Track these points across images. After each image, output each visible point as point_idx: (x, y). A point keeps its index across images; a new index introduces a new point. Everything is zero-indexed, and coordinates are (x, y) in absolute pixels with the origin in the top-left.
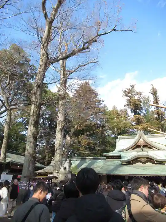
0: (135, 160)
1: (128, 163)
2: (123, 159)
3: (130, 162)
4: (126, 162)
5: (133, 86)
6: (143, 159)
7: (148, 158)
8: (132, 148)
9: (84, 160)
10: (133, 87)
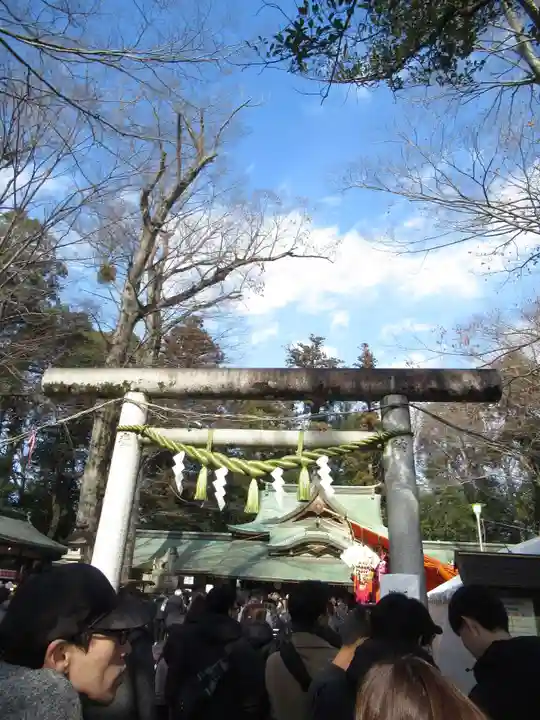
0: (301, 547)
1: (283, 552)
2: (273, 544)
3: (288, 551)
4: (280, 551)
5: (317, 341)
6: (317, 547)
7: (326, 544)
8: (295, 516)
9: (175, 537)
10: (317, 344)
